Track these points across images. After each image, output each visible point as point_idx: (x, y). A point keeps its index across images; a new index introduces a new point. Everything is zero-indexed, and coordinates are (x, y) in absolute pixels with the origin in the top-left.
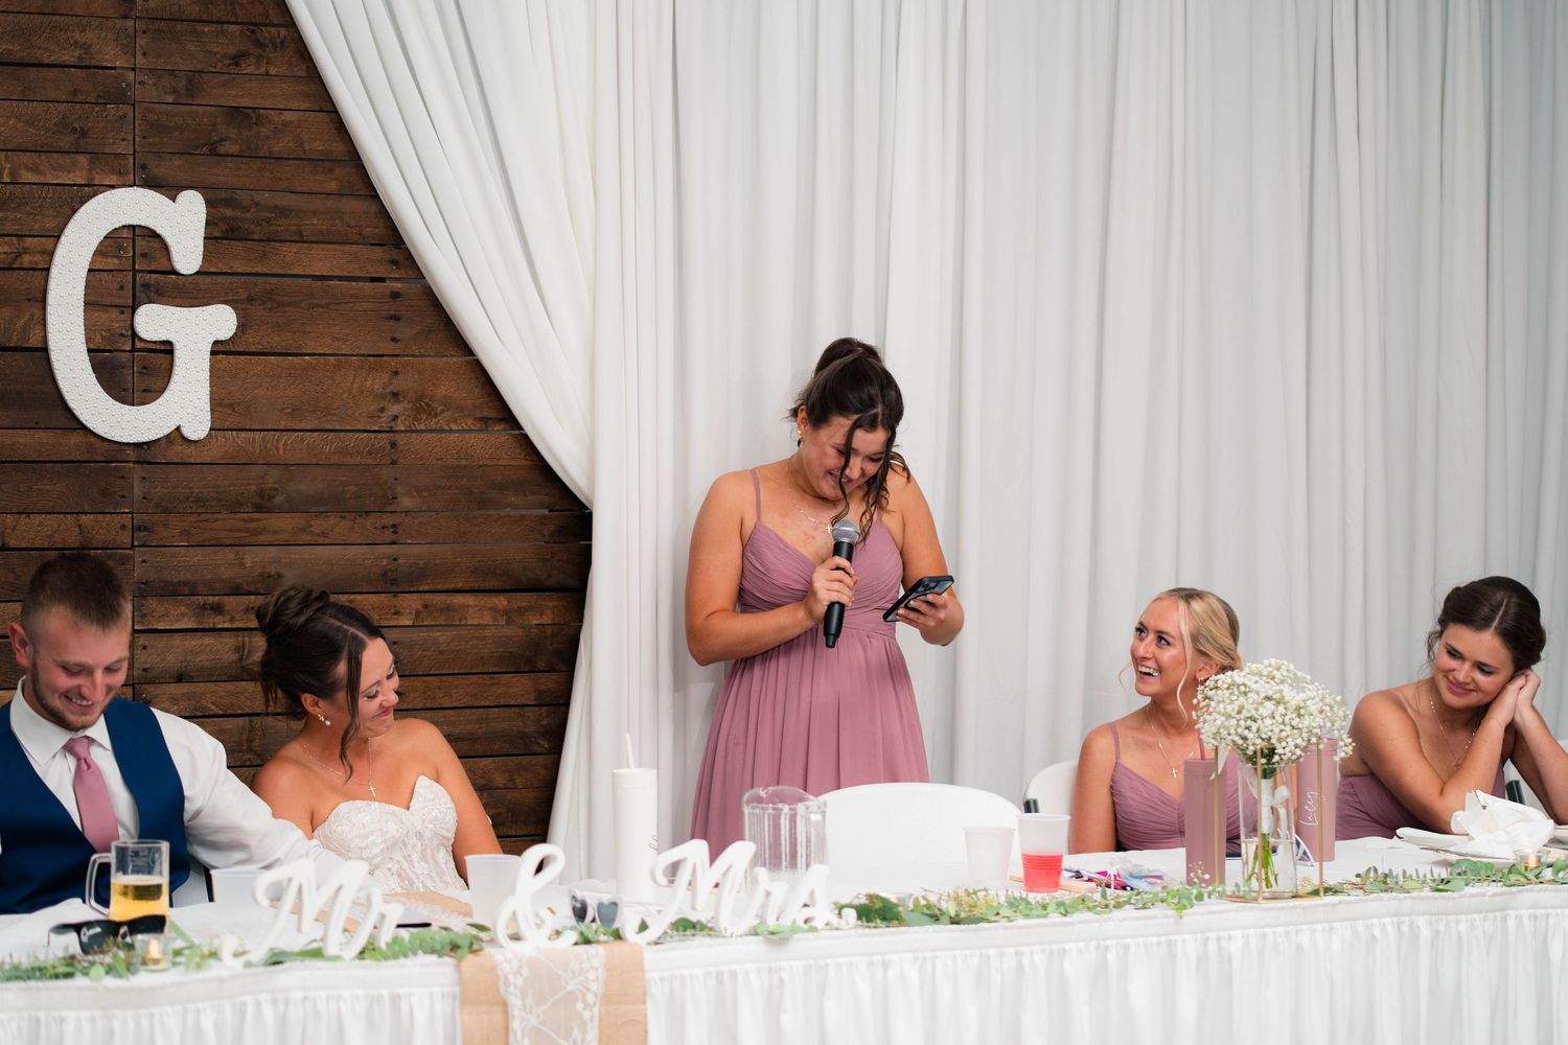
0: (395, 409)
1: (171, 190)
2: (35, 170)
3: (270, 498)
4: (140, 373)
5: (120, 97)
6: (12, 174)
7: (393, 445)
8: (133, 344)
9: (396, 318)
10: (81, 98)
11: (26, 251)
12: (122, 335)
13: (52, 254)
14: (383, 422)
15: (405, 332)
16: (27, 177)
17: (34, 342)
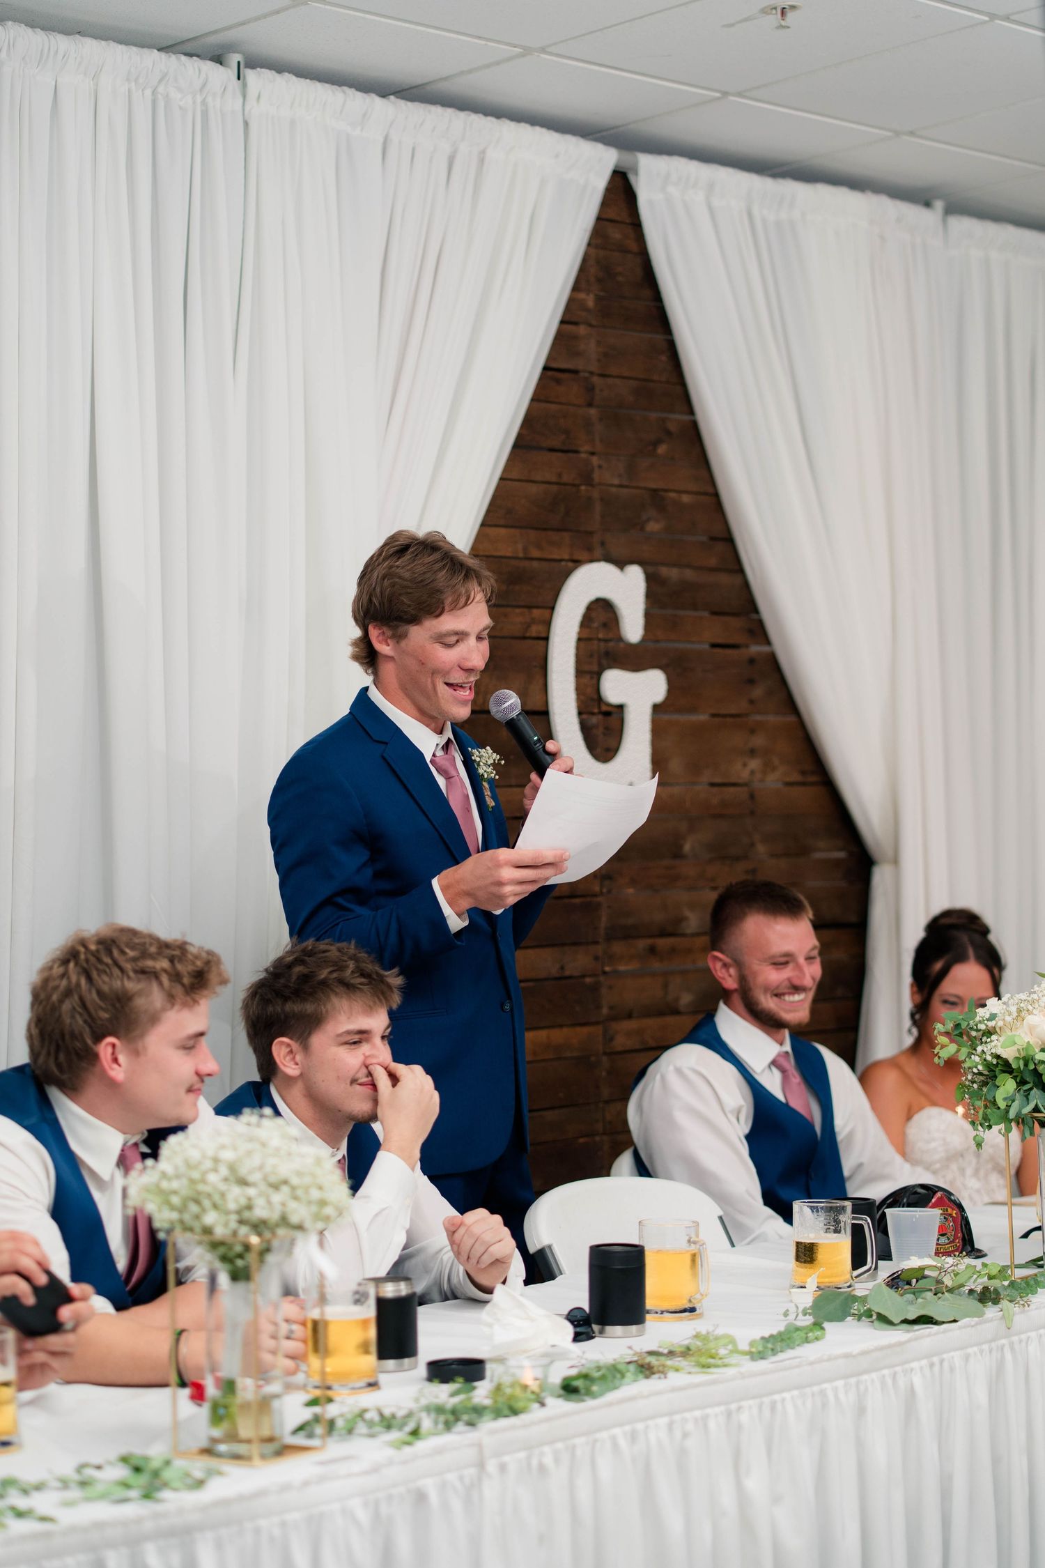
0: (754, 764)
1: (621, 564)
2: (539, 547)
3: (681, 847)
4: (604, 734)
5: (587, 479)
6: (525, 549)
7: (752, 797)
8: (599, 708)
9: (751, 682)
10: (565, 479)
11: (533, 621)
12: (592, 699)
13: (548, 623)
14: (745, 775)
15: (758, 692)
16: (535, 553)
17: (539, 707)
